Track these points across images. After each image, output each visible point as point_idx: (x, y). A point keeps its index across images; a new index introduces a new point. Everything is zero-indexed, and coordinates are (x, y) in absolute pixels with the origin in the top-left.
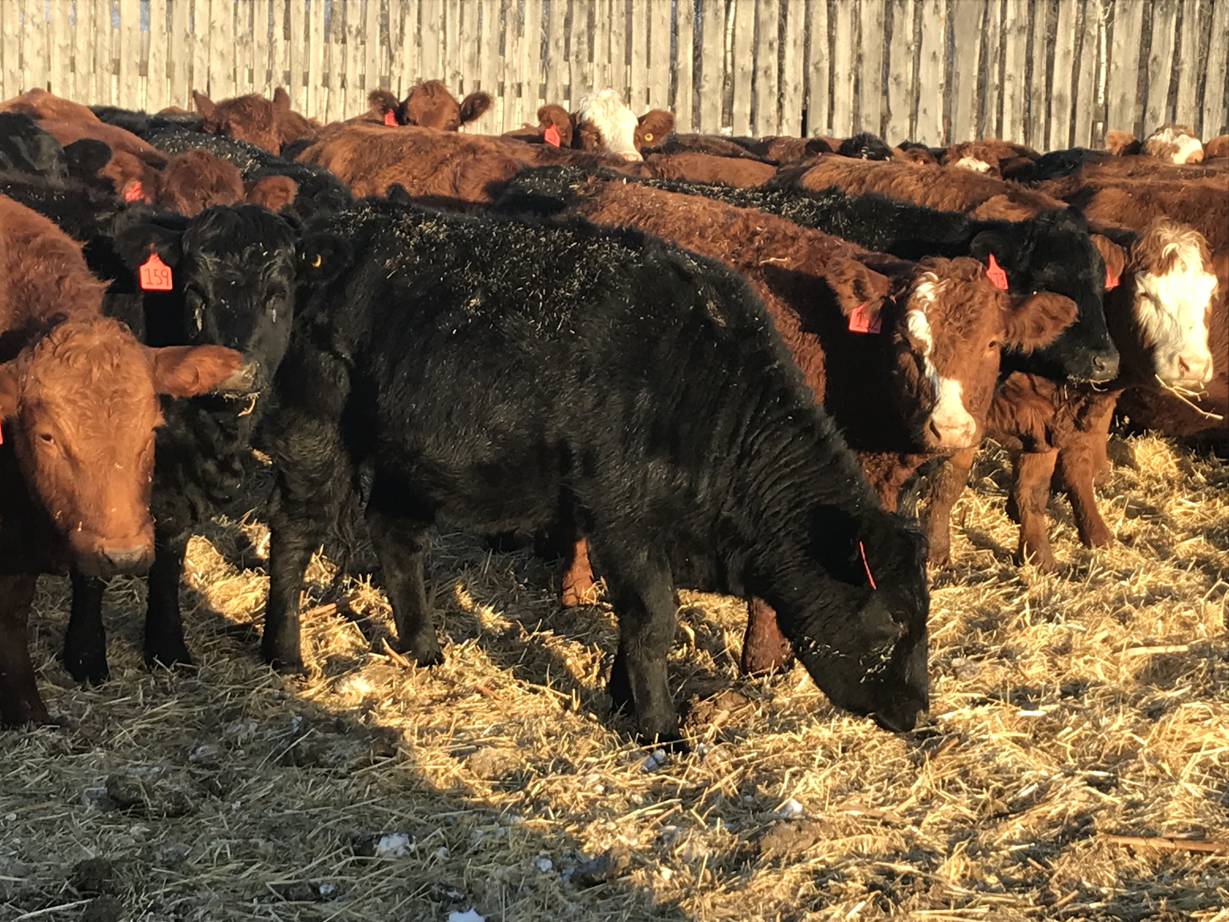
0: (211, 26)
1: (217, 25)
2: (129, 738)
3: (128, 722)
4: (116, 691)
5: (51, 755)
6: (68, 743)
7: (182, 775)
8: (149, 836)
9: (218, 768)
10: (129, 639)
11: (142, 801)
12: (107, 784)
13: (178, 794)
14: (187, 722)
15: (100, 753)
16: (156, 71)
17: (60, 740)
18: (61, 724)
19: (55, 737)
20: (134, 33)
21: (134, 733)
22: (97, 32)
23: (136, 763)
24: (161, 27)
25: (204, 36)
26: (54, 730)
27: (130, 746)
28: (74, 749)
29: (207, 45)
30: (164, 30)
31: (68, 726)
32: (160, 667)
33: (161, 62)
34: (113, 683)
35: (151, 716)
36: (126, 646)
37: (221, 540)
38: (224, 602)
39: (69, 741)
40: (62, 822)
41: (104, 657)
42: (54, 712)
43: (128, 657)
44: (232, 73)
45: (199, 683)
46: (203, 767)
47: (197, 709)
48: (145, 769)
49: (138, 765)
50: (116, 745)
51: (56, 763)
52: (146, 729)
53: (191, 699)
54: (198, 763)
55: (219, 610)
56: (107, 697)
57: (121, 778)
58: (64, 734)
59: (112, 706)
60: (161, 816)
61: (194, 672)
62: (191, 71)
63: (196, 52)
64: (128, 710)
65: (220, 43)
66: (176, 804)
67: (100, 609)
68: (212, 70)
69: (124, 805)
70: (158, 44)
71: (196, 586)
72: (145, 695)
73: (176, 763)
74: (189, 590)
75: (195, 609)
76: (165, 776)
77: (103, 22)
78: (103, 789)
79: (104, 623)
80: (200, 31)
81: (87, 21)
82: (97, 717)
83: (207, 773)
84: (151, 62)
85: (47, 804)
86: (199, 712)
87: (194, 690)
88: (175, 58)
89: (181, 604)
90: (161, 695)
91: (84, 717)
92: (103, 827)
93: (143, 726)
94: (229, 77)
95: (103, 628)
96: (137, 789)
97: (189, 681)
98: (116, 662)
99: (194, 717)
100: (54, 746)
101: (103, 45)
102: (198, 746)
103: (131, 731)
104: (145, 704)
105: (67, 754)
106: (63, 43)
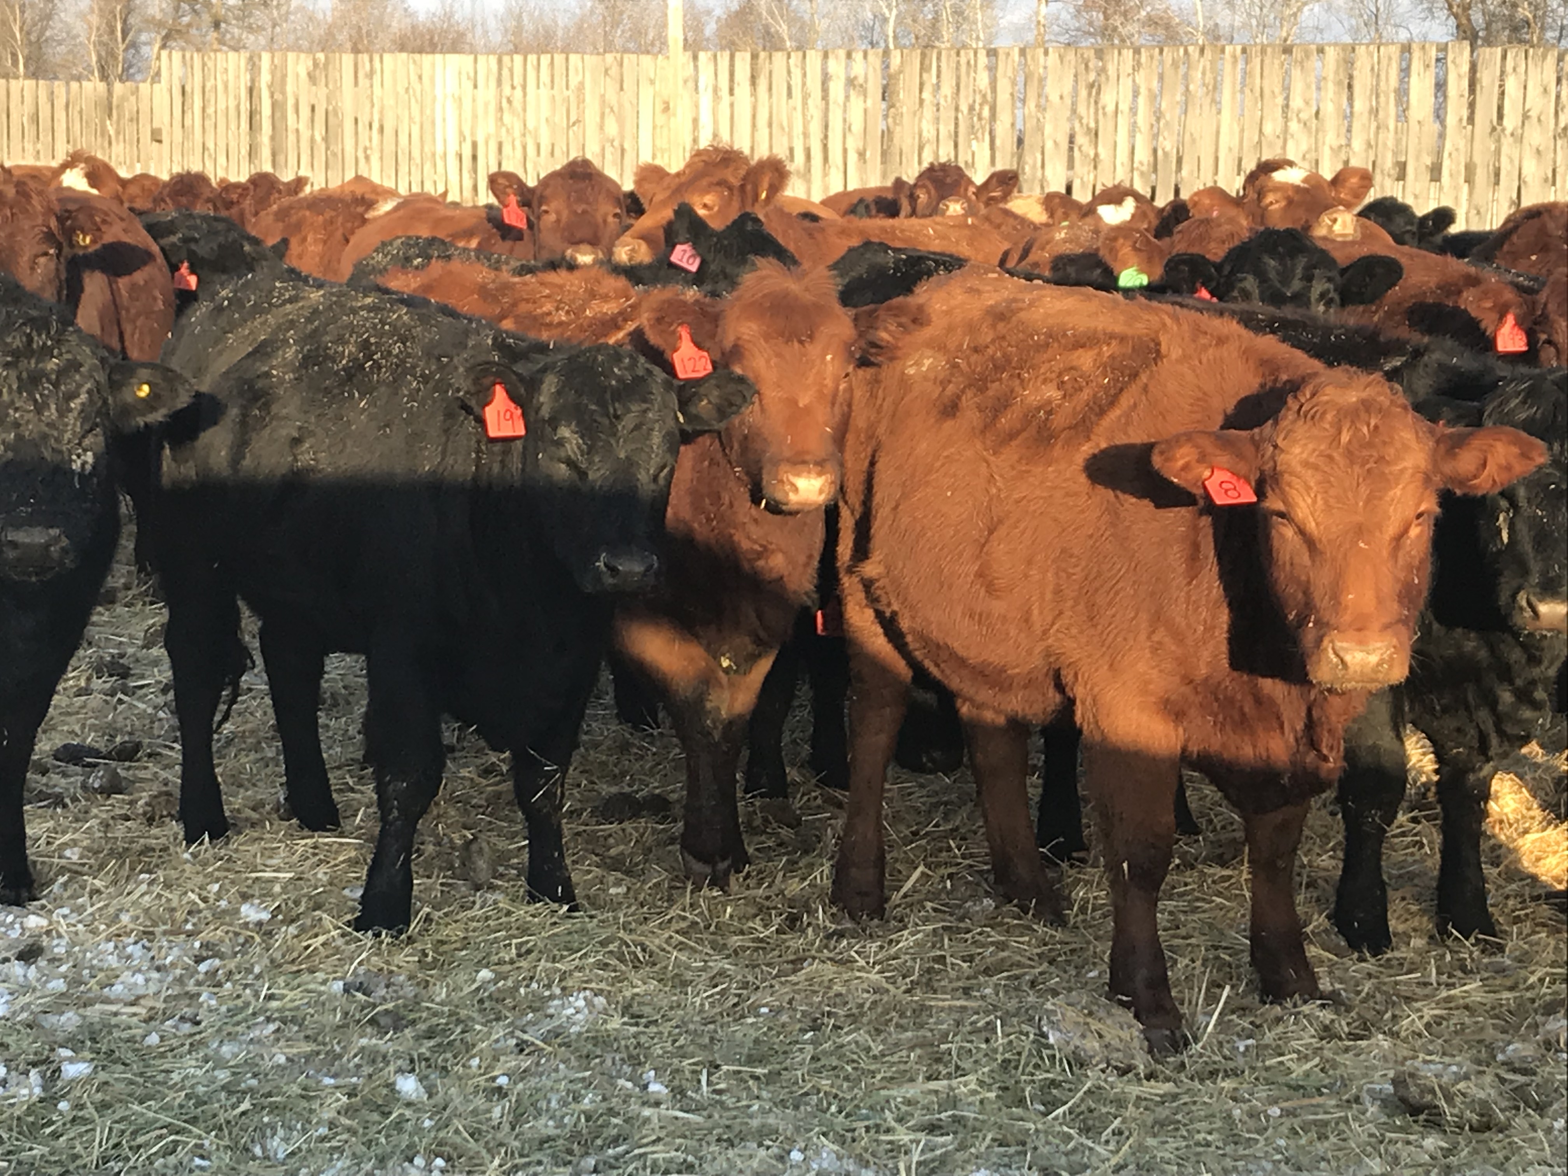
0: (1526, 116)
1: (1533, 114)
2: (1420, 1025)
3: (1418, 1005)
4: (1402, 965)
5: (1322, 1039)
6: (1343, 1026)
7: (1488, 1079)
8: (1448, 1153)
9: (1535, 1074)
10: (1418, 900)
11: (1436, 1107)
12: (1394, 1082)
13: (1484, 1103)
14: (1494, 1011)
15: (1383, 1042)
16: (1451, 175)
17: (1332, 1021)
18: (1333, 1000)
19: (1326, 1016)
20: (1425, 128)
21: (1425, 1020)
22: (1378, 128)
23: (1428, 1058)
24: (1461, 120)
25: (1515, 129)
26: (1323, 1006)
27: (1420, 1035)
28: (1350, 1034)
29: (1518, 138)
30: (1464, 123)
31: (1343, 1004)
32: (1456, 938)
33: (1459, 164)
34: (1397, 954)
35: (1448, 1000)
36: (1414, 908)
37: (1534, 779)
38: (1538, 859)
39: (1343, 1023)
40: (1337, 1124)
41: (1386, 921)
42: (1325, 984)
43: (1415, 923)
44: (1550, 175)
45: (1508, 962)
46: (1515, 1071)
47: (1506, 995)
48: (1440, 1066)
49: (1430, 1062)
50: (1403, 1034)
51: (1329, 1049)
52: (1442, 1017)
53: (1498, 982)
54: (1509, 1065)
55: (1533, 870)
56: (1392, 972)
57: (1412, 1075)
58: (1337, 1013)
59: (1396, 983)
60: (1462, 1128)
61: (1501, 949)
62: (1497, 174)
63: (1505, 150)
64: (1418, 990)
65: (1536, 136)
66: (1482, 1115)
67: (1379, 860)
68: (1524, 172)
69: (1415, 1110)
70: (1455, 141)
71: (1503, 837)
72: (1439, 973)
73: (1479, 1062)
74: (1492, 842)
75: (1502, 867)
76: (1466, 1077)
77: (1387, 116)
78: (1389, 1088)
79: (1385, 877)
80: (1511, 121)
81: (1366, 114)
82: (1378, 995)
83: (1520, 1079)
84: (1446, 164)
85: (1318, 1100)
86: (1508, 999)
87: (1501, 971)
88: (1477, 159)
89: (1483, 859)
90: (1459, 974)
91: (1363, 994)
92: (1389, 1135)
93: (1437, 1012)
94: (1546, 180)
95: (1383, 882)
96: (1432, 1091)
97: (1494, 959)
98: (1401, 928)
99: (1501, 1005)
100: (1326, 1028)
101: (1385, 144)
102: (1509, 1043)
103: (1421, 1017)
104: (1439, 984)
105: (1341, 1039)
106: (1335, 144)
